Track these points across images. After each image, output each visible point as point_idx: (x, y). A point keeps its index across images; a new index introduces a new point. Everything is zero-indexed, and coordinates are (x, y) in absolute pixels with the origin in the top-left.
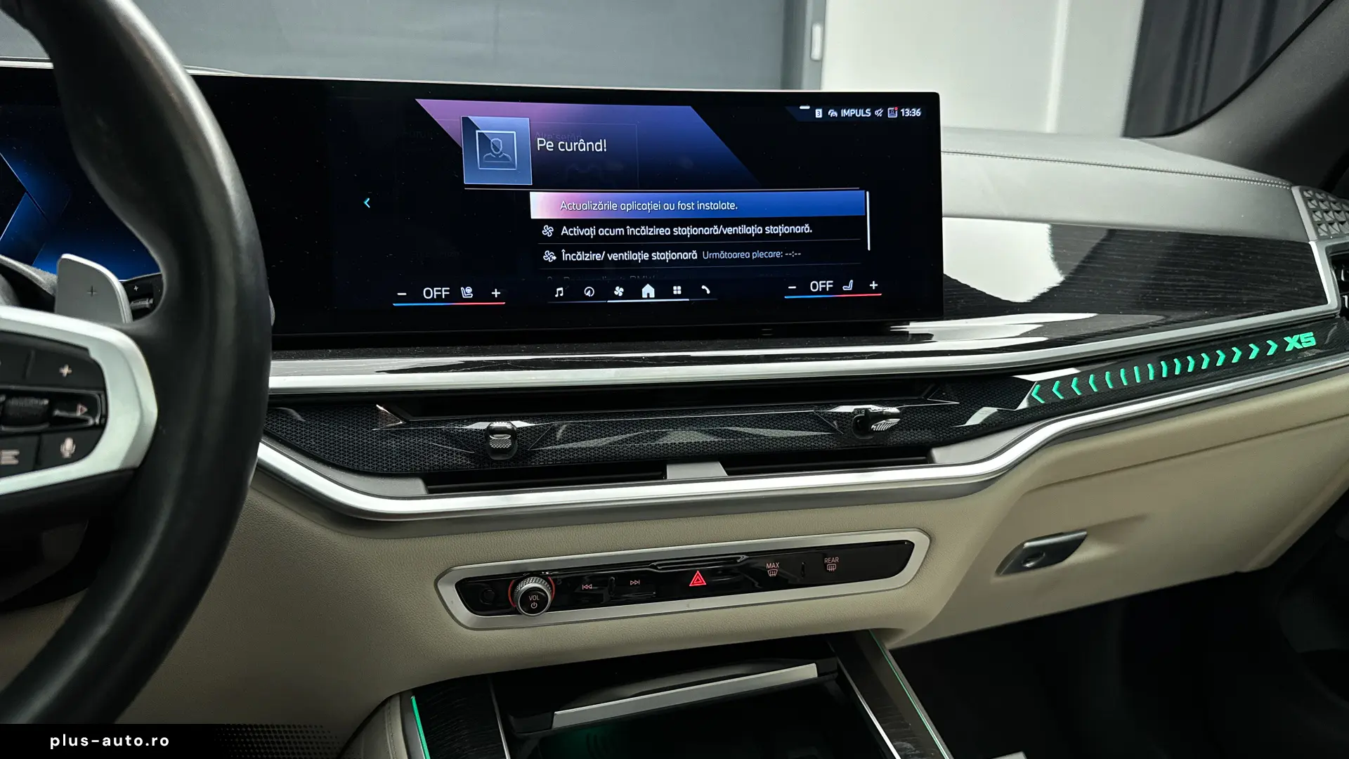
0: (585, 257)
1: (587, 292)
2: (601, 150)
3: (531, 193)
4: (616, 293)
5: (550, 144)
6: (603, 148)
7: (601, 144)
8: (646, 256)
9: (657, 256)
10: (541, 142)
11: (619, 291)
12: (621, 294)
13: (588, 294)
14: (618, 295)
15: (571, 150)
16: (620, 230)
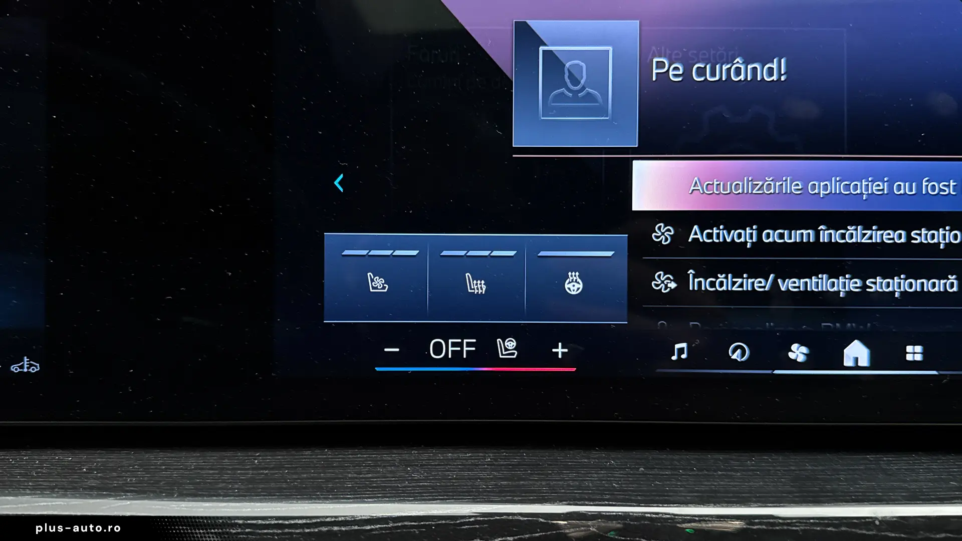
0: (734, 283)
1: (734, 351)
2: (775, 78)
3: (635, 162)
4: (792, 355)
5: (676, 69)
6: (780, 75)
7: (775, 66)
8: (854, 285)
9: (877, 285)
10: (660, 65)
11: (798, 352)
12: (801, 358)
13: (736, 356)
14: (795, 361)
15: (717, 78)
16: (805, 232)
